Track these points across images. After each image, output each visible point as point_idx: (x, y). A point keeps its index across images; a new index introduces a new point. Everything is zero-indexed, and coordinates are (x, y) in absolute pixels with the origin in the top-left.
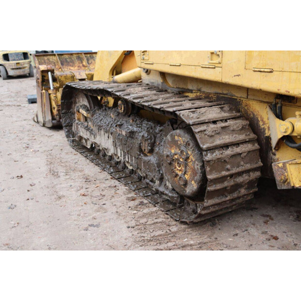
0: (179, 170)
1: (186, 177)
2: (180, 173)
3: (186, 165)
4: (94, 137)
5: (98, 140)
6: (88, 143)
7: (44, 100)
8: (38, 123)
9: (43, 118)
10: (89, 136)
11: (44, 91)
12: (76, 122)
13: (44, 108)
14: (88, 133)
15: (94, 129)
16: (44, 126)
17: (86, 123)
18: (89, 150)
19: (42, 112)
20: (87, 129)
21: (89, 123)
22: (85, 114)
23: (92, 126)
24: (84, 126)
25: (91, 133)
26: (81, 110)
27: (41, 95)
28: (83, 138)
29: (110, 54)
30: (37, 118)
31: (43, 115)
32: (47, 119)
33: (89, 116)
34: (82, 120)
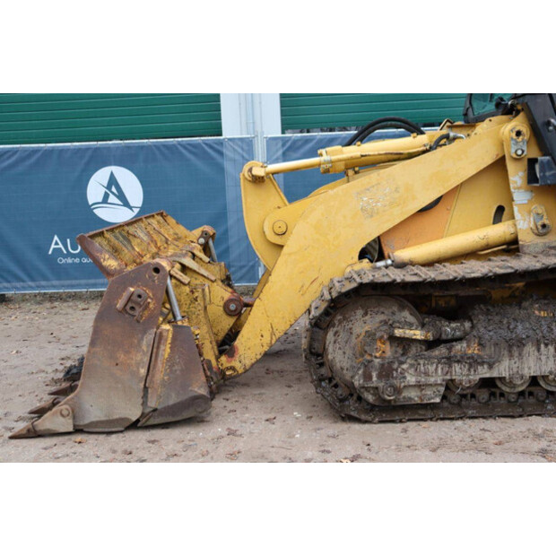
4: (491, 366)
5: (503, 369)
6: (429, 392)
7: (166, 350)
8: (78, 430)
9: (144, 404)
10: (460, 373)
11: (166, 327)
12: (377, 361)
13: (160, 374)
14: (457, 367)
15: (486, 353)
16: (134, 426)
17: (441, 351)
18: (433, 406)
19: (146, 388)
20: (449, 360)
21: (459, 347)
22: (418, 334)
23: (474, 350)
24: (429, 358)
25: (474, 362)
26: (398, 333)
27: (159, 338)
28: (419, 386)
29: (369, 213)
30: (74, 418)
31: (145, 396)
32: (173, 400)
33: (430, 337)
34: (389, 353)
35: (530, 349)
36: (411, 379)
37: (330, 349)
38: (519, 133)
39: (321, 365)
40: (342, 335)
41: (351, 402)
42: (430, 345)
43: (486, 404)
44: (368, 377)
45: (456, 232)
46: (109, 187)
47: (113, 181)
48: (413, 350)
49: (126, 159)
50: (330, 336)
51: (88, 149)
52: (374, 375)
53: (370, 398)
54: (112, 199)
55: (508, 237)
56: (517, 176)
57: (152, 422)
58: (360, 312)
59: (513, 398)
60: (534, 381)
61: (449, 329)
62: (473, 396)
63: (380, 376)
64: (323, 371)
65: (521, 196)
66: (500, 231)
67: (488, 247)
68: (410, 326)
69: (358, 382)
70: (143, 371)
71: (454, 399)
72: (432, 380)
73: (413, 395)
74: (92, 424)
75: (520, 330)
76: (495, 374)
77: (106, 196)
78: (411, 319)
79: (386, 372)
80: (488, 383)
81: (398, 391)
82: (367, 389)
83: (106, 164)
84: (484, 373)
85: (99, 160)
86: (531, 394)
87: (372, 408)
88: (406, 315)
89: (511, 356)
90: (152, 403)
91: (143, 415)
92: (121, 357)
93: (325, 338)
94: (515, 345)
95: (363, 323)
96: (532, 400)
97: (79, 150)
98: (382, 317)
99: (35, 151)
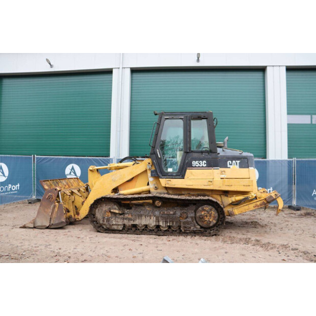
0: (207, 219)
1: (211, 220)
2: (207, 220)
3: (210, 216)
4: (134, 221)
5: (137, 222)
6: (119, 227)
7: (56, 209)
8: (35, 228)
9: (50, 222)
10: (126, 222)
11: (57, 204)
12: (106, 217)
13: (54, 215)
14: (125, 220)
15: (133, 218)
16: (47, 228)
17: (122, 216)
18: (120, 231)
19: (51, 218)
20: (124, 219)
21: (126, 216)
22: (117, 212)
23: (130, 217)
24: (119, 218)
25: (130, 220)
26: (112, 211)
27: (55, 206)
28: (116, 225)
29: (114, 181)
30: (34, 224)
31: (50, 220)
32: (57, 222)
33: (120, 212)
34: (110, 216)
35: (143, 217)
36: (114, 223)
37: (97, 214)
38: (149, 163)
39: (94, 218)
40: (100, 211)
41: (101, 228)
42: (121, 214)
43: (134, 231)
44: (103, 221)
45: (137, 187)
46: (71, 170)
47: (73, 168)
48: (117, 216)
49: (77, 162)
50: (97, 210)
51: (67, 159)
52: (105, 221)
53: (105, 227)
54: (72, 173)
55: (148, 190)
56: (149, 174)
57: (52, 227)
58: (104, 205)
59: (141, 230)
60: (146, 226)
61: (126, 211)
62: (131, 229)
63: (106, 221)
64: (95, 219)
65: (151, 179)
66: (145, 188)
67: (143, 192)
68: (115, 209)
69: (101, 222)
70: (50, 214)
71: (126, 229)
72: (119, 223)
73: (115, 227)
74: (38, 226)
75: (142, 213)
76: (135, 223)
77: (71, 172)
78: (117, 208)
79: (108, 220)
80: (135, 226)
81: (110, 225)
82: (104, 224)
83: (71, 163)
84: (132, 223)
85: (70, 162)
86: (146, 230)
87: (106, 230)
88: (116, 207)
89: (139, 219)
90: (52, 222)
91: (50, 225)
92: (46, 210)
93: (95, 211)
94: (140, 216)
95: (105, 208)
96: (146, 231)
97: (64, 159)
98: (109, 207)
99: (53, 158)
